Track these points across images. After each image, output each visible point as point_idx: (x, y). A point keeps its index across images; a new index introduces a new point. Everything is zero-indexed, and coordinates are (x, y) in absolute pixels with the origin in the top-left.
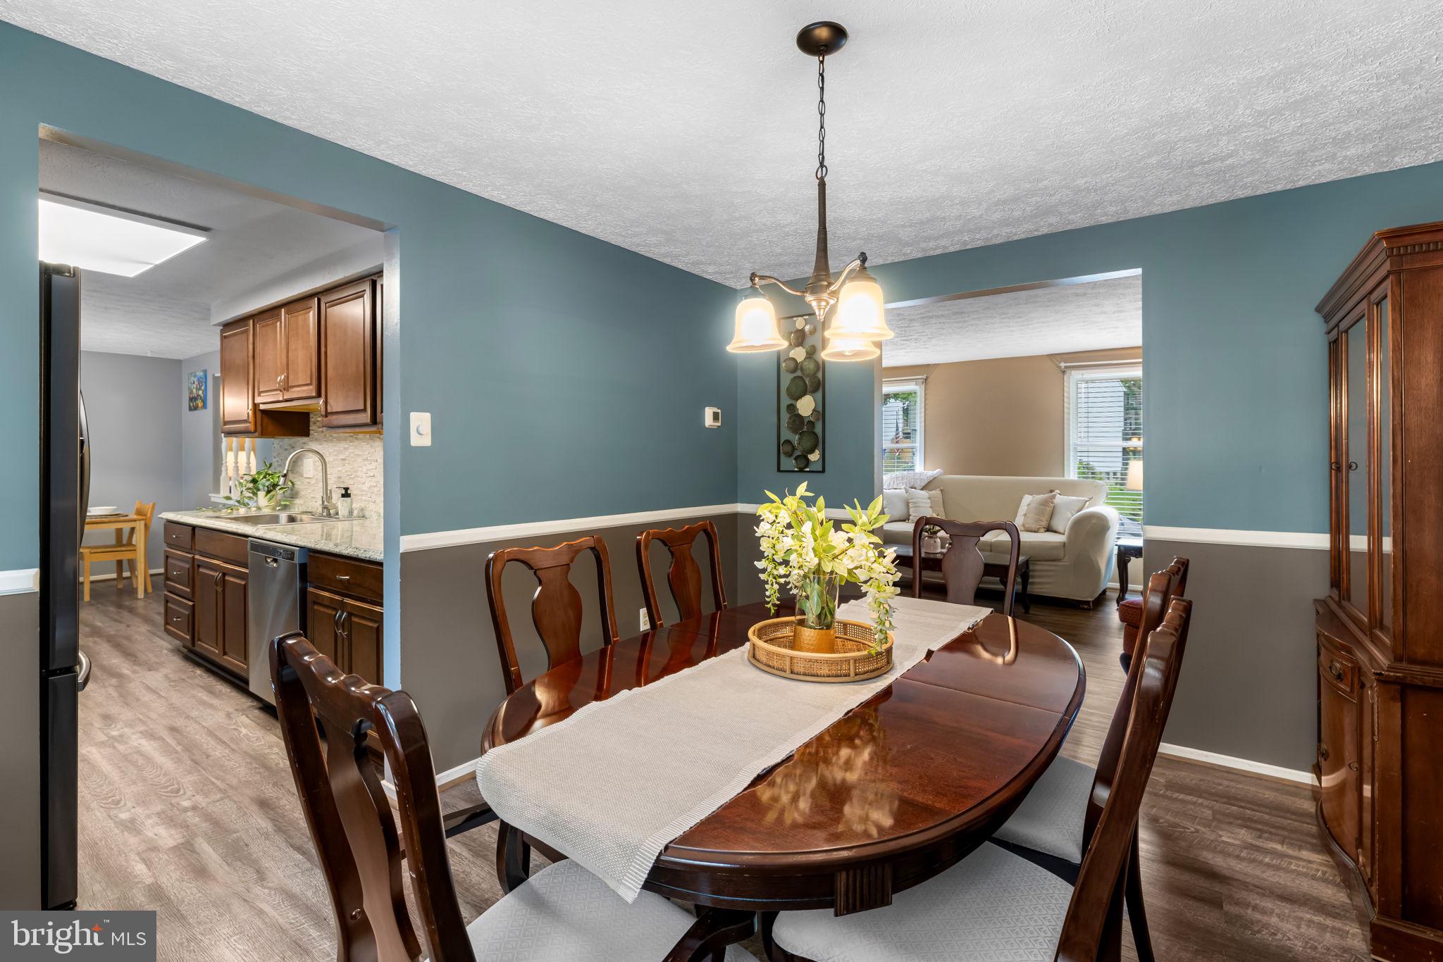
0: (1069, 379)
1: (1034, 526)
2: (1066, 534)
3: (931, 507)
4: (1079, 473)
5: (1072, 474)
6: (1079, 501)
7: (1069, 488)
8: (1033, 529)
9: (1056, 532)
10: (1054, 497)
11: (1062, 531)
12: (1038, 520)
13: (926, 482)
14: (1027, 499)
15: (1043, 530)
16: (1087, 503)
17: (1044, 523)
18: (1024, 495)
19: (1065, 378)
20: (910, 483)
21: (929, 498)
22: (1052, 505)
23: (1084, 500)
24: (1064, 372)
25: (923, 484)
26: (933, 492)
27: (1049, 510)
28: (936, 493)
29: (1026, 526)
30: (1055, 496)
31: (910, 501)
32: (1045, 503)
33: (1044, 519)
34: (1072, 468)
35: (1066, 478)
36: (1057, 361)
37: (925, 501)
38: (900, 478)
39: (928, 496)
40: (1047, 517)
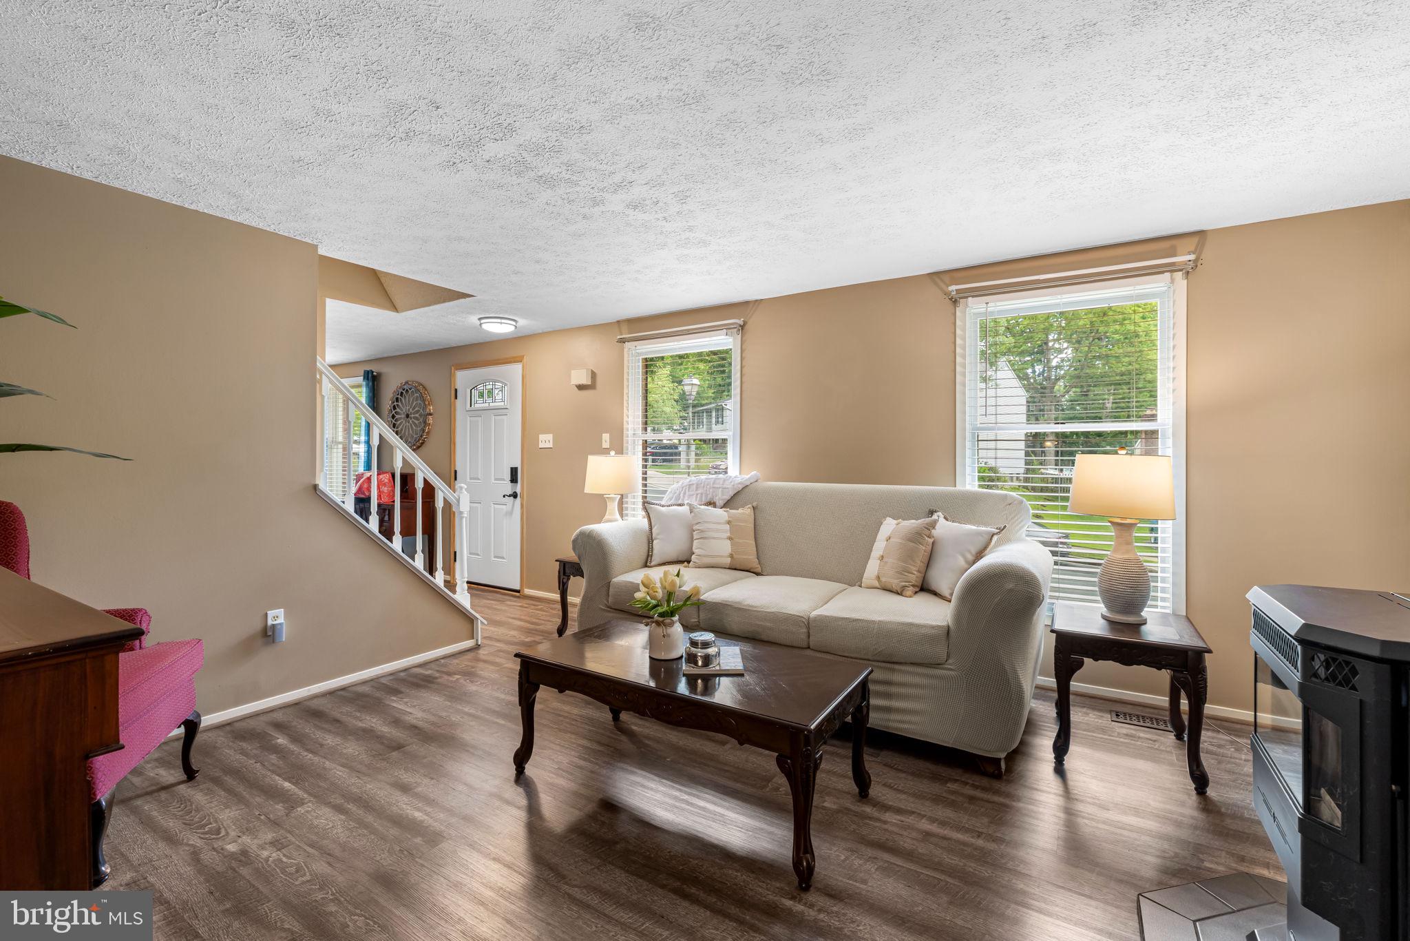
0: (964, 313)
1: (895, 583)
2: (954, 599)
3: (730, 538)
4: (981, 479)
5: (969, 483)
6: (980, 534)
7: (962, 507)
8: (895, 588)
9: (935, 594)
10: (933, 525)
11: (946, 593)
12: (903, 571)
13: (732, 493)
14: (889, 526)
15: (909, 591)
16: (995, 538)
17: (915, 577)
18: (885, 518)
19: (958, 313)
20: (707, 495)
21: (729, 522)
22: (931, 541)
23: (988, 533)
24: (955, 302)
25: (727, 497)
26: (740, 511)
27: (923, 550)
28: (745, 512)
29: (883, 579)
30: (935, 522)
31: (694, 528)
32: (916, 537)
33: (914, 569)
34: (968, 470)
35: (959, 487)
36: (945, 283)
37: (719, 527)
38: (695, 486)
39: (727, 518)
40: (919, 562)
